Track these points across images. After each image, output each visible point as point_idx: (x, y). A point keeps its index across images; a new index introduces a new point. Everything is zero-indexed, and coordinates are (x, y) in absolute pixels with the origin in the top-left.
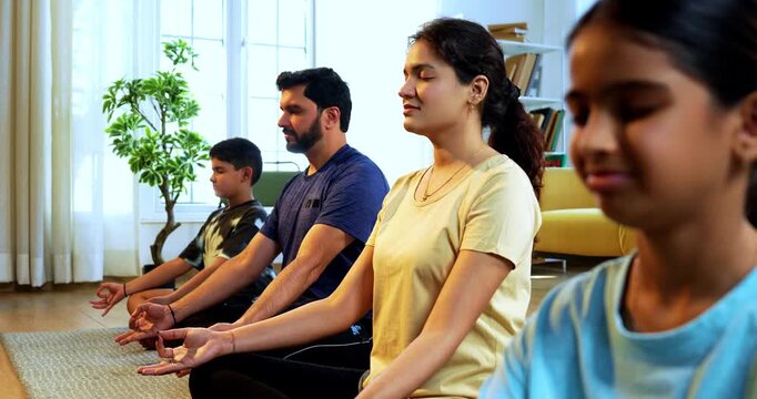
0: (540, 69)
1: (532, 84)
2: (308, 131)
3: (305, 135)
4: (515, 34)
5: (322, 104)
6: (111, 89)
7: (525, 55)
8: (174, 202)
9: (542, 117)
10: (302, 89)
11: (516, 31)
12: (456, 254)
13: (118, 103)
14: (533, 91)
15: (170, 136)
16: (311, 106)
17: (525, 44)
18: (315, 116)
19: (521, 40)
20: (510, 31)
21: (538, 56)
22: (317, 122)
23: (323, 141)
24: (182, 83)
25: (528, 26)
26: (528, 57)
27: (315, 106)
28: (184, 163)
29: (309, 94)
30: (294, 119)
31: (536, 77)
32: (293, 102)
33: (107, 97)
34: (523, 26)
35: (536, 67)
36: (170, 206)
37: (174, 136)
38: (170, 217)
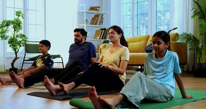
0: (103, 18)
1: (101, 22)
4: (97, 9)
6: (2, 23)
7: (99, 15)
8: (17, 52)
9: (104, 31)
11: (97, 8)
13: (4, 26)
14: (101, 24)
15: (17, 35)
17: (100, 12)
19: (99, 11)
20: (96, 8)
21: (102, 15)
24: (21, 21)
25: (100, 7)
26: (100, 15)
28: (22, 42)
31: (102, 20)
33: (1, 25)
34: (99, 7)
35: (102, 18)
36: (16, 53)
37: (19, 35)
38: (16, 56)
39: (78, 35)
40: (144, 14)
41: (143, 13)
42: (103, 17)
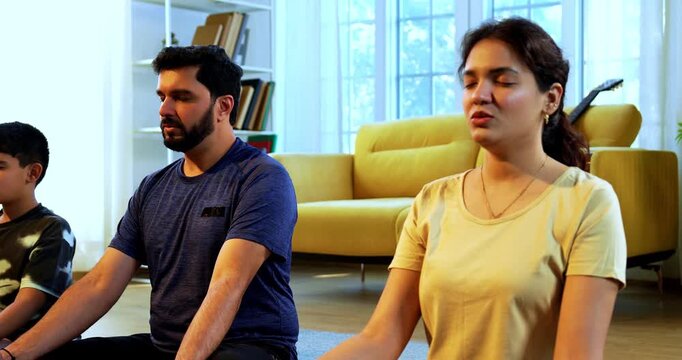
0: (247, 33)
1: (238, 50)
2: (198, 123)
3: (194, 129)
5: (217, 91)
7: (232, 14)
9: (251, 90)
10: (194, 71)
12: (561, 279)
14: (239, 58)
16: (204, 93)
18: (208, 106)
21: (244, 16)
22: (209, 113)
23: (212, 138)
26: (236, 16)
27: (207, 94)
29: (201, 78)
30: (181, 108)
31: (242, 41)
32: (181, 87)
35: (243, 31)
39: (187, 92)
40: (431, 17)
41: (428, 13)
42: (249, 26)
